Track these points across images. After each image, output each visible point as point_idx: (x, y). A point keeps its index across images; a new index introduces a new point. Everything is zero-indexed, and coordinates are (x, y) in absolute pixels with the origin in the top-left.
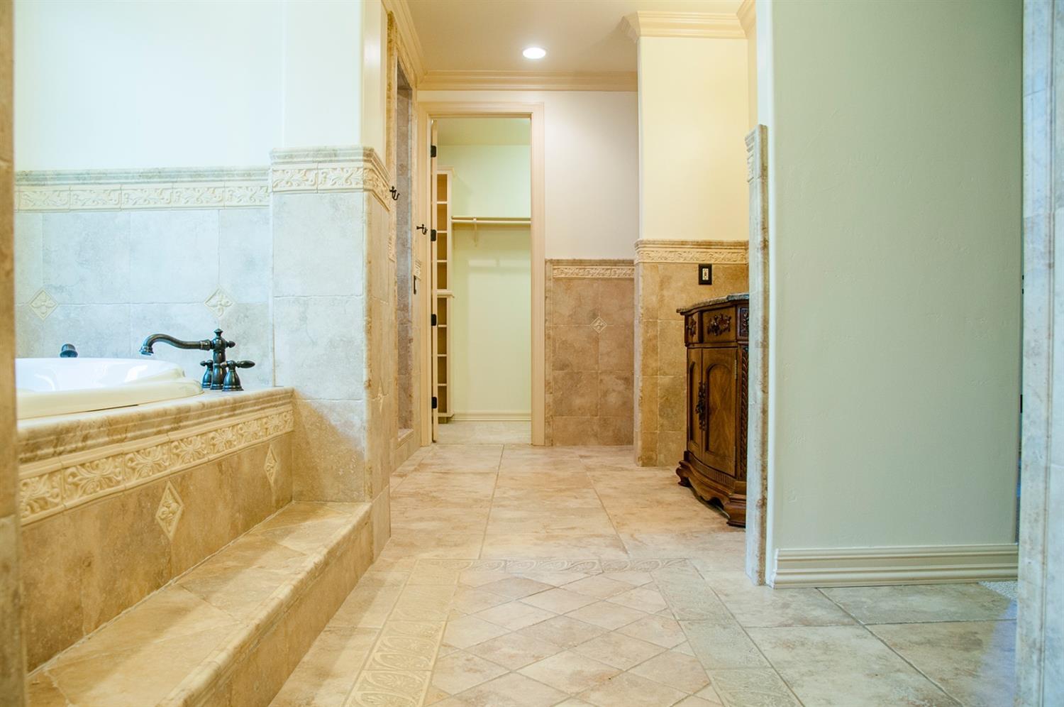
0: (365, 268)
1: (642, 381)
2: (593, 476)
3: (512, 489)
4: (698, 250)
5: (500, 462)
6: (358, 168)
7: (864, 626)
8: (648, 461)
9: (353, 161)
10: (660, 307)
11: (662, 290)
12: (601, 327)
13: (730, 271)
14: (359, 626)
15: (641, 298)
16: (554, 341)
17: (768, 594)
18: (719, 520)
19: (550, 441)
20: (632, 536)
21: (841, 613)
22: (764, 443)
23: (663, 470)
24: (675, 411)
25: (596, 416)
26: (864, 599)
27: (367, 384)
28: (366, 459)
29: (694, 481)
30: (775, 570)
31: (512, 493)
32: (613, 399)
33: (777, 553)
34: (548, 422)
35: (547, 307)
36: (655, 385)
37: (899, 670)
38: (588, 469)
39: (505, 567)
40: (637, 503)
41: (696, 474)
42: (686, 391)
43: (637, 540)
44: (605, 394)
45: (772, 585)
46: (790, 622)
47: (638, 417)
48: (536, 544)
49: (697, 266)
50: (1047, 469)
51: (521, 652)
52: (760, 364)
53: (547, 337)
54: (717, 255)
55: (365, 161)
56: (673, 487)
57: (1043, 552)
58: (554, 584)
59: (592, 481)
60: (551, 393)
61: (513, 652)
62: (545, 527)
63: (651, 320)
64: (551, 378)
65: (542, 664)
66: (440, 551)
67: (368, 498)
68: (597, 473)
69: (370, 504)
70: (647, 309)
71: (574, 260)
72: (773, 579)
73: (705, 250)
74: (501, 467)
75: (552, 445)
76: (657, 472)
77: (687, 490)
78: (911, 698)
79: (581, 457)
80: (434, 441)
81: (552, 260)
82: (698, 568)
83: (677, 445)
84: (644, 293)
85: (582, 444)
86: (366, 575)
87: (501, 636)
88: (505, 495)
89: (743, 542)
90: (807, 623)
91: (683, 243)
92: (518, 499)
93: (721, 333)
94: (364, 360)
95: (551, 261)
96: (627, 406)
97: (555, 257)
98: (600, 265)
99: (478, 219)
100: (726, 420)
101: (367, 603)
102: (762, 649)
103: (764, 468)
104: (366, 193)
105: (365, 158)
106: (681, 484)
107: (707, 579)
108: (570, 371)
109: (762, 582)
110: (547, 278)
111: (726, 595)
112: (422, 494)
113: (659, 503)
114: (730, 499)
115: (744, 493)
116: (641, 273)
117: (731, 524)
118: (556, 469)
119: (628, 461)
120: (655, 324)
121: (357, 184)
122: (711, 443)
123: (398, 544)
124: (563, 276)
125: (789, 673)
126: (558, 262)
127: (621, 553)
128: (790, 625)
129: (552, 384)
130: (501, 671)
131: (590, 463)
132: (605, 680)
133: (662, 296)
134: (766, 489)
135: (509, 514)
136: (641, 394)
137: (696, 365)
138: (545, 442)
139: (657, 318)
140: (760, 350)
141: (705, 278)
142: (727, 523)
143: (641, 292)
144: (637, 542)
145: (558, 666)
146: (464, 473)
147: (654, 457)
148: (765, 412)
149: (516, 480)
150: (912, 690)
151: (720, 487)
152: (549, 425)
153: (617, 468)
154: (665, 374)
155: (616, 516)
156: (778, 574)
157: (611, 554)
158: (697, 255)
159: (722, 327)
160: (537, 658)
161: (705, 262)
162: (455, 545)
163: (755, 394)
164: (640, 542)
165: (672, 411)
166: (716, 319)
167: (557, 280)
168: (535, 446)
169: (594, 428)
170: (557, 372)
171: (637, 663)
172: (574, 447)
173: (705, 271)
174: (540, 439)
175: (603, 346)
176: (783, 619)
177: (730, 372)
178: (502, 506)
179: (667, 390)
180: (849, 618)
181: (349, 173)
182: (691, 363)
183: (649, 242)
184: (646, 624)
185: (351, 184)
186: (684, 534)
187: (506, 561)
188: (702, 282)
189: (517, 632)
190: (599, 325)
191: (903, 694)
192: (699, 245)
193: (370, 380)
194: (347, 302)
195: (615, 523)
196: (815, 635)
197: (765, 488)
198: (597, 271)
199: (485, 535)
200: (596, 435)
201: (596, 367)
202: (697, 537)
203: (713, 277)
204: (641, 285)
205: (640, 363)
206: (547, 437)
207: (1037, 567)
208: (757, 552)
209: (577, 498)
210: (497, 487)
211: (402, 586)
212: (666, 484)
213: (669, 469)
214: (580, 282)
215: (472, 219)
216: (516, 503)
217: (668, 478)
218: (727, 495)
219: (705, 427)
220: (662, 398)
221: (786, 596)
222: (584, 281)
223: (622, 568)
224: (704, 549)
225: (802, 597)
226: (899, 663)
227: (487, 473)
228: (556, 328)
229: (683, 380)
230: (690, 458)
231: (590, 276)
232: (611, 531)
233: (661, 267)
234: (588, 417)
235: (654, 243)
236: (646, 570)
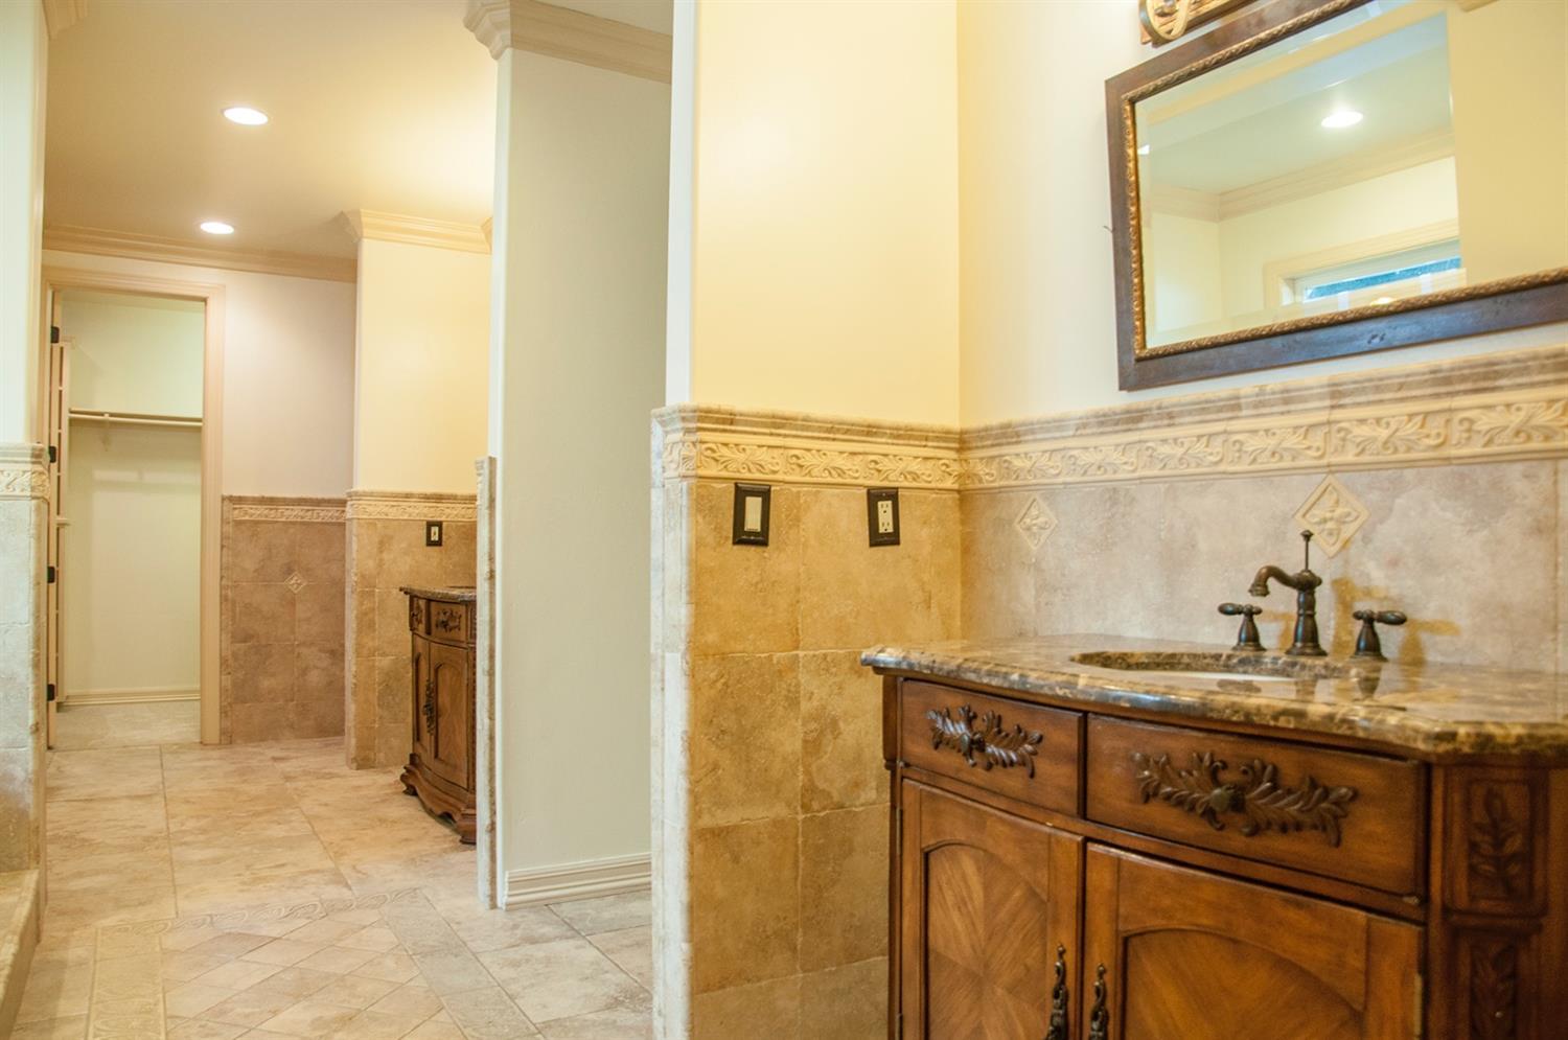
0: (32, 591)
1: (356, 664)
2: (296, 789)
3: (192, 817)
4: (427, 504)
5: (163, 778)
6: (24, 472)
7: (584, 937)
8: (363, 763)
9: (17, 462)
10: (379, 574)
11: (381, 552)
12: (299, 584)
13: (464, 530)
14: (59, 1015)
15: (355, 563)
16: (234, 603)
17: (500, 916)
18: (451, 839)
19: (228, 738)
20: (354, 867)
21: (566, 927)
22: (492, 769)
23: (385, 773)
24: (397, 700)
25: (292, 700)
26: (589, 911)
27: (34, 728)
28: (32, 818)
29: (422, 791)
30: (506, 892)
31: (191, 824)
32: (315, 678)
33: (507, 876)
34: (224, 712)
35: (224, 560)
36: (372, 668)
37: (607, 972)
38: (288, 778)
39: (212, 923)
40: (356, 824)
41: (425, 784)
42: (410, 674)
43: (359, 872)
44: (304, 672)
45: (504, 908)
46: (518, 942)
47: (351, 708)
48: (242, 891)
49: (425, 523)
50: (663, 822)
51: (257, 1010)
52: (486, 692)
53: (224, 599)
54: (449, 511)
55: (33, 463)
56: (395, 797)
57: (663, 877)
58: (274, 934)
59: (295, 797)
60: (229, 673)
61: (248, 1011)
62: (248, 867)
63: (367, 589)
64: (230, 652)
65: (281, 1017)
66: (124, 915)
67: (33, 865)
68: (300, 784)
69: (37, 871)
70: (363, 576)
71: (263, 497)
72: (504, 901)
73: (434, 504)
74: (167, 784)
75: (231, 743)
76: (376, 777)
77: (414, 799)
78: (612, 992)
79: (275, 759)
80: (49, 748)
81: (231, 496)
82: (430, 898)
83: (401, 742)
84: (358, 555)
85: (272, 739)
86: (37, 957)
87: (230, 998)
88: (183, 828)
89: (474, 862)
90: (533, 941)
91: (408, 496)
92: (204, 831)
93: (451, 630)
94: (30, 699)
95: (231, 499)
96: (335, 687)
97: (236, 494)
98: (299, 505)
99: (112, 415)
100: (457, 727)
101: (56, 990)
102: (491, 971)
103: (492, 793)
104: (34, 502)
105: (34, 460)
106: (405, 792)
107: (439, 909)
108: (256, 644)
109: (494, 906)
110: (224, 521)
111: (458, 923)
112: (66, 838)
113: (382, 821)
114: (463, 815)
115: (474, 807)
116: (355, 531)
117: (463, 842)
118: (245, 781)
119: (337, 760)
120: (372, 594)
121: (23, 490)
122: (441, 749)
123: (63, 913)
124: (247, 518)
125: (513, 988)
126: (241, 500)
127: (345, 890)
128: (518, 945)
129: (230, 662)
130: (240, 1031)
131: (288, 769)
132: (346, 1021)
133: (381, 560)
134: (495, 813)
135: (198, 855)
136: (354, 681)
137: (422, 657)
138: (220, 740)
139: (375, 587)
140: (487, 678)
141: (435, 538)
142: (461, 841)
143: (354, 555)
144: (360, 875)
145: (297, 1015)
146: (114, 799)
147: (373, 757)
148: (492, 738)
149: (194, 803)
150: (613, 986)
151: (452, 800)
152: (226, 716)
153: (325, 773)
154: (384, 655)
155: (331, 843)
156: (510, 896)
157: (333, 892)
158: (425, 511)
159: (451, 624)
160: (275, 1013)
161: (435, 519)
162: (141, 904)
163: (482, 720)
164: (364, 874)
165: (393, 699)
166: (445, 613)
167: (238, 523)
168: (206, 745)
169: (290, 716)
170: (238, 645)
171: (374, 1001)
172: (261, 743)
173: (435, 530)
174: (213, 735)
175: (302, 611)
176: (513, 940)
177: (460, 674)
178: (185, 843)
179: (387, 674)
180: (572, 930)
181: (11, 478)
182: (416, 655)
183: (365, 494)
184: (379, 963)
185: (14, 490)
186: (413, 859)
187: (210, 915)
188: (430, 543)
189: (246, 991)
190: (295, 582)
191: (606, 990)
192: (427, 498)
193: (37, 723)
194: (6, 631)
195: (332, 854)
196: (539, 952)
197: (493, 813)
198: (294, 514)
199: (174, 886)
200: (291, 726)
201: (292, 637)
202: (426, 862)
203: (444, 537)
204: (355, 546)
205: (353, 642)
206: (223, 732)
207: (660, 887)
208: (488, 877)
209: (279, 824)
210: (169, 816)
211: (92, 962)
212: (387, 794)
213: (390, 772)
214: (270, 526)
215: (102, 414)
216: (202, 838)
217: (390, 785)
218: (459, 810)
219: (434, 732)
220: (380, 684)
221: (517, 916)
222: (276, 526)
223: (347, 908)
224: (435, 875)
225: (532, 916)
226: (607, 965)
227: (150, 796)
228: (236, 587)
229: (407, 662)
230: (417, 761)
231: (284, 519)
232: (329, 864)
233: (379, 525)
234: (281, 702)
235: (371, 494)
236: (374, 907)
